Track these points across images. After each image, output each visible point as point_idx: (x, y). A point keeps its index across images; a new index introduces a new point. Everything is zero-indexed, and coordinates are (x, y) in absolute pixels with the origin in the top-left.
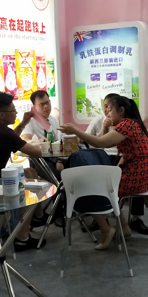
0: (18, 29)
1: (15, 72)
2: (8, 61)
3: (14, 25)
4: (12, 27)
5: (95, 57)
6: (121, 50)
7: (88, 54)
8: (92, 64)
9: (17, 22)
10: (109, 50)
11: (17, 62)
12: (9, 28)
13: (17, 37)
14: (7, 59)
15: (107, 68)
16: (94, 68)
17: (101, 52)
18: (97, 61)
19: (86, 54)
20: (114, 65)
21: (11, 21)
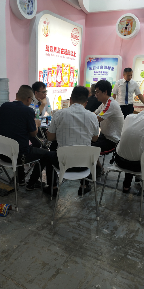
0: (65, 53)
1: (61, 74)
2: (59, 68)
3: (63, 52)
4: (62, 52)
5: (96, 70)
6: (109, 68)
7: (93, 68)
8: (95, 73)
9: (64, 50)
10: (103, 68)
11: (62, 69)
12: (61, 52)
13: (64, 57)
14: (59, 67)
15: (102, 76)
16: (95, 75)
17: (100, 68)
18: (97, 72)
19: (92, 68)
20: (105, 75)
21: (62, 49)
